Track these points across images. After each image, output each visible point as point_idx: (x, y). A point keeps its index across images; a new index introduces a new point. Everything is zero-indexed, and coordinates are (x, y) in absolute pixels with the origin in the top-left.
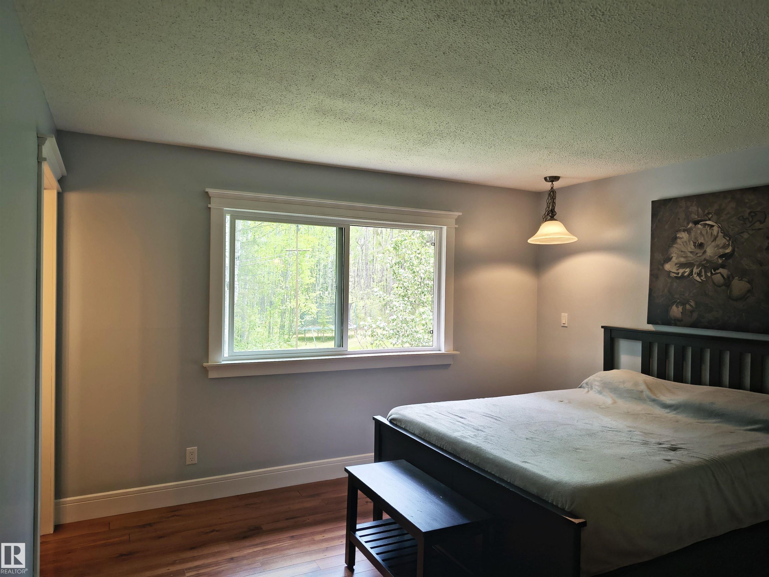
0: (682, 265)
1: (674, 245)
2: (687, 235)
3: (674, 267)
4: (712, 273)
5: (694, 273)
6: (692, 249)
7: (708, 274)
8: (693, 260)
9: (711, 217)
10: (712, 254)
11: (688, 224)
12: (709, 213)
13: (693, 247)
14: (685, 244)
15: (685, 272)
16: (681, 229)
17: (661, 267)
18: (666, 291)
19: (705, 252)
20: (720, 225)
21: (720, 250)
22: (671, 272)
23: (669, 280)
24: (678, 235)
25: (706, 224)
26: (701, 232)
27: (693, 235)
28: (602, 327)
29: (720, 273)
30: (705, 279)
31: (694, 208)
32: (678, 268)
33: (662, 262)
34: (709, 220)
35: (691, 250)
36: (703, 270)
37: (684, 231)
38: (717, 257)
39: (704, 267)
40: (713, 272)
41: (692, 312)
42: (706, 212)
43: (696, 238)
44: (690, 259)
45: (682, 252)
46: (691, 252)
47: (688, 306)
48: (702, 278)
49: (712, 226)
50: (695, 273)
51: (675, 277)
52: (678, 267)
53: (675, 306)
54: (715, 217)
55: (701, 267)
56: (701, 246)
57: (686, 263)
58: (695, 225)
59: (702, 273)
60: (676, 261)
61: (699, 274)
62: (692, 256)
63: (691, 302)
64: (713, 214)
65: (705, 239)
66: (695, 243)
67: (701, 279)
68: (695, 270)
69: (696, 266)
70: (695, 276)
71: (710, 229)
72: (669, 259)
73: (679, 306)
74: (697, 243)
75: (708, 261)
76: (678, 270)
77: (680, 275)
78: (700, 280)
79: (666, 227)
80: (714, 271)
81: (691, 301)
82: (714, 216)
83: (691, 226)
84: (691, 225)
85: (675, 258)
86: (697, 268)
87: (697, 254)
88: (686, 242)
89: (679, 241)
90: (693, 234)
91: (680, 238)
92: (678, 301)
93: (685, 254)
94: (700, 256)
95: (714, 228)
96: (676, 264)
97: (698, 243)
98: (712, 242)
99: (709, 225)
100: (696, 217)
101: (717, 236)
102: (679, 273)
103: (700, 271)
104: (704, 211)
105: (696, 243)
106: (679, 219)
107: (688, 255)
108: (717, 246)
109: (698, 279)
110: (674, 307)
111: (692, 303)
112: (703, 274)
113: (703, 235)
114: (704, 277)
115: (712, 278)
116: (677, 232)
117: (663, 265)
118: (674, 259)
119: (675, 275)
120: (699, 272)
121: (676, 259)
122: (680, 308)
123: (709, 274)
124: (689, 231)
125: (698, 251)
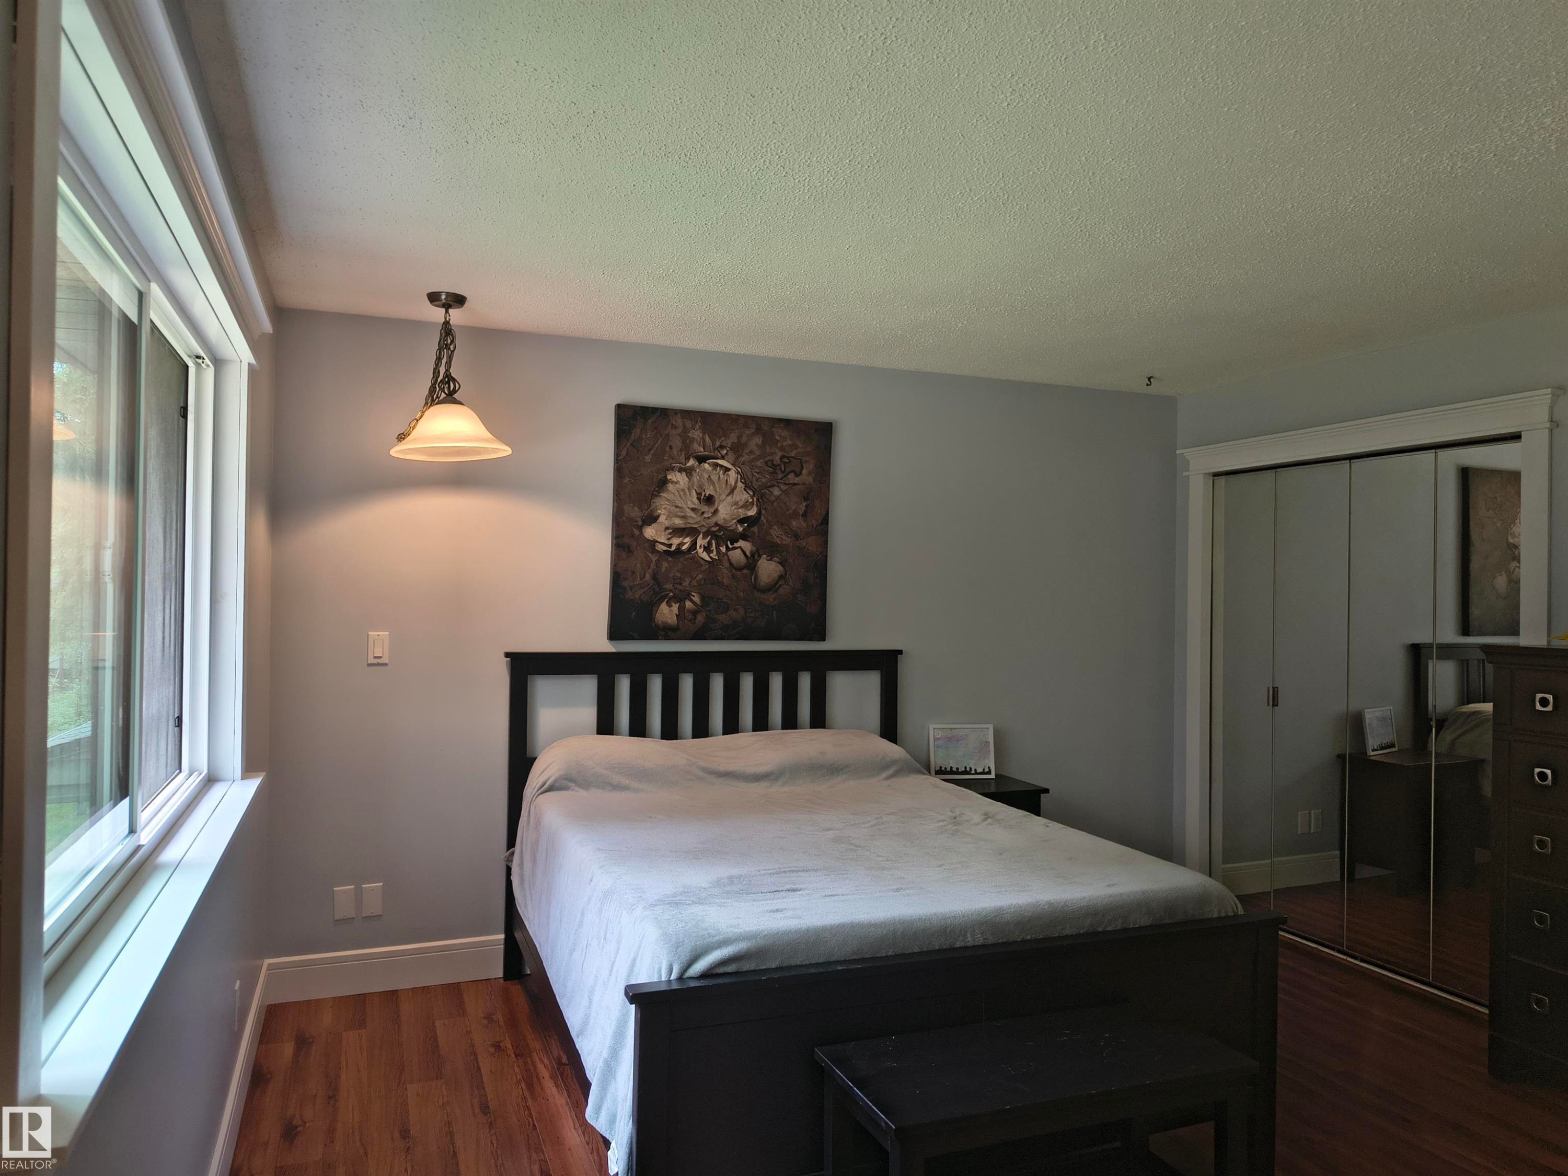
0: (678, 532)
1: (661, 494)
2: (686, 479)
3: (663, 533)
4: (727, 547)
5: (698, 547)
6: (695, 504)
7: (721, 548)
8: (697, 523)
9: (726, 454)
10: (728, 516)
11: (688, 459)
12: (722, 447)
13: (696, 501)
14: (682, 493)
15: (682, 544)
16: (674, 467)
17: (637, 532)
18: (648, 577)
19: (716, 512)
20: (739, 470)
21: (740, 510)
22: (658, 542)
23: (654, 558)
24: (669, 477)
25: (717, 465)
26: (709, 476)
27: (695, 480)
28: (507, 655)
29: (740, 547)
30: (717, 558)
31: (696, 434)
32: (670, 536)
33: (640, 523)
34: (723, 458)
35: (693, 506)
36: (713, 541)
37: (680, 470)
38: (735, 521)
39: (714, 536)
40: (730, 546)
41: (695, 613)
42: (718, 444)
43: (701, 486)
44: (691, 521)
45: (677, 507)
46: (693, 509)
47: (688, 604)
48: (711, 555)
49: (728, 470)
50: (700, 546)
51: (665, 551)
52: (670, 534)
53: (665, 602)
54: (731, 456)
55: (709, 537)
56: (710, 500)
57: (684, 529)
58: (700, 463)
59: (712, 546)
60: (667, 523)
61: (707, 549)
62: (694, 516)
63: (694, 596)
64: (728, 449)
65: (716, 490)
66: (699, 494)
67: (711, 557)
68: (701, 542)
69: (701, 535)
70: (700, 551)
71: (724, 474)
72: (652, 519)
73: (673, 604)
74: (703, 494)
75: (721, 528)
76: (669, 539)
77: (673, 548)
78: (708, 559)
79: (648, 458)
80: (732, 544)
81: (693, 593)
82: (729, 453)
83: (693, 464)
84: (691, 462)
85: (665, 518)
86: (704, 538)
87: (703, 513)
88: (683, 490)
89: (670, 487)
90: (696, 478)
91: (673, 482)
92: (671, 594)
93: (680, 512)
94: (709, 518)
95: (730, 473)
96: (667, 528)
97: (705, 494)
98: (727, 496)
99: (721, 466)
100: (702, 450)
101: (735, 487)
102: (671, 544)
103: (710, 543)
104: (714, 444)
105: (701, 494)
106: (671, 447)
107: (688, 515)
108: (736, 503)
109: (705, 556)
110: (664, 606)
111: (696, 598)
112: (714, 547)
113: (713, 483)
114: (715, 553)
115: (728, 556)
116: (668, 471)
117: (640, 528)
118: (662, 519)
119: (665, 548)
120: (706, 545)
121: (666, 519)
122: (675, 608)
123: (723, 549)
124: (689, 472)
125: (705, 508)
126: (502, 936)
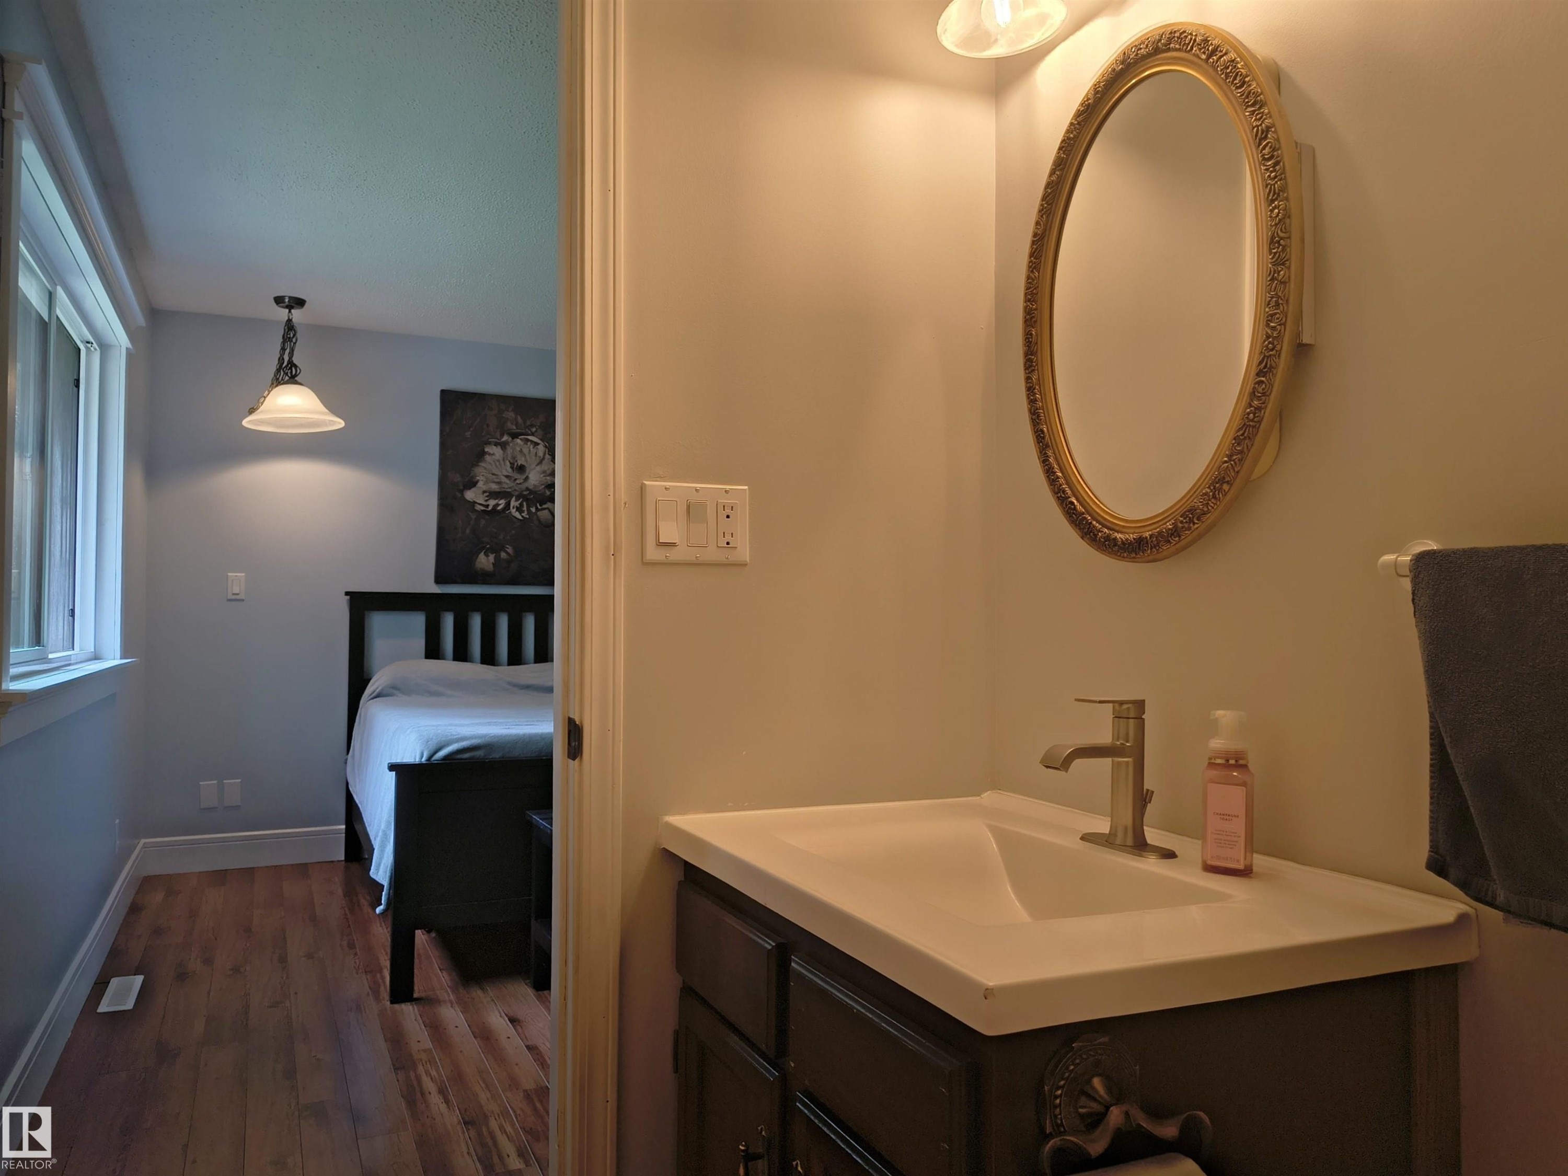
0: (493, 495)
1: (480, 464)
2: (501, 452)
3: (482, 496)
4: (537, 508)
5: (511, 508)
6: (508, 472)
7: (531, 509)
8: (510, 488)
9: (536, 431)
10: (538, 482)
11: (502, 435)
12: (532, 426)
13: (510, 470)
14: (497, 463)
15: (498, 505)
16: (490, 441)
17: (459, 495)
18: (468, 531)
19: (527, 479)
20: (547, 444)
21: (548, 478)
22: (476, 503)
23: (473, 516)
24: (486, 450)
25: (528, 440)
26: (521, 449)
27: (509, 452)
28: (347, 593)
29: (548, 508)
30: (527, 516)
31: (510, 415)
32: (487, 498)
33: (461, 488)
34: (533, 434)
35: (507, 474)
36: (525, 503)
37: (496, 444)
38: (543, 487)
39: (526, 498)
40: (539, 507)
41: (509, 562)
42: (528, 423)
43: (514, 458)
44: (506, 486)
45: (493, 474)
46: (507, 477)
47: (503, 555)
48: (523, 514)
49: (536, 444)
50: (513, 508)
51: (482, 510)
52: (487, 497)
53: (483, 553)
54: (540, 432)
55: (521, 500)
56: (521, 469)
57: (499, 492)
58: (513, 438)
59: (523, 507)
60: (485, 488)
61: (519, 509)
62: (508, 482)
63: (508, 548)
64: (537, 427)
65: (526, 461)
66: (512, 464)
67: (523, 516)
68: (514, 503)
69: (514, 499)
70: (513, 511)
71: (534, 448)
72: (472, 484)
73: (490, 554)
74: (516, 464)
75: (531, 492)
76: (486, 501)
77: (490, 508)
78: (520, 518)
79: (468, 434)
80: (541, 506)
81: (507, 546)
82: (539, 431)
83: (507, 440)
84: (505, 438)
85: (483, 483)
86: (516, 500)
87: (516, 479)
88: (498, 461)
89: (487, 457)
90: (509, 450)
91: (490, 454)
92: (488, 546)
93: (497, 479)
94: (520, 484)
95: (539, 447)
96: (484, 492)
97: (518, 464)
98: (536, 466)
99: (532, 441)
100: (515, 428)
101: (544, 458)
102: (488, 505)
103: (521, 504)
104: (525, 422)
105: (514, 464)
106: (488, 425)
107: (503, 481)
108: (544, 472)
109: (517, 515)
110: (482, 556)
111: (510, 550)
112: (525, 508)
113: (525, 455)
114: (526, 513)
115: (538, 517)
116: (486, 444)
117: (462, 492)
118: (480, 484)
119: (483, 508)
120: (518, 506)
121: (484, 485)
122: (492, 557)
123: (533, 510)
124: (504, 446)
125: (517, 476)
126: (344, 827)
